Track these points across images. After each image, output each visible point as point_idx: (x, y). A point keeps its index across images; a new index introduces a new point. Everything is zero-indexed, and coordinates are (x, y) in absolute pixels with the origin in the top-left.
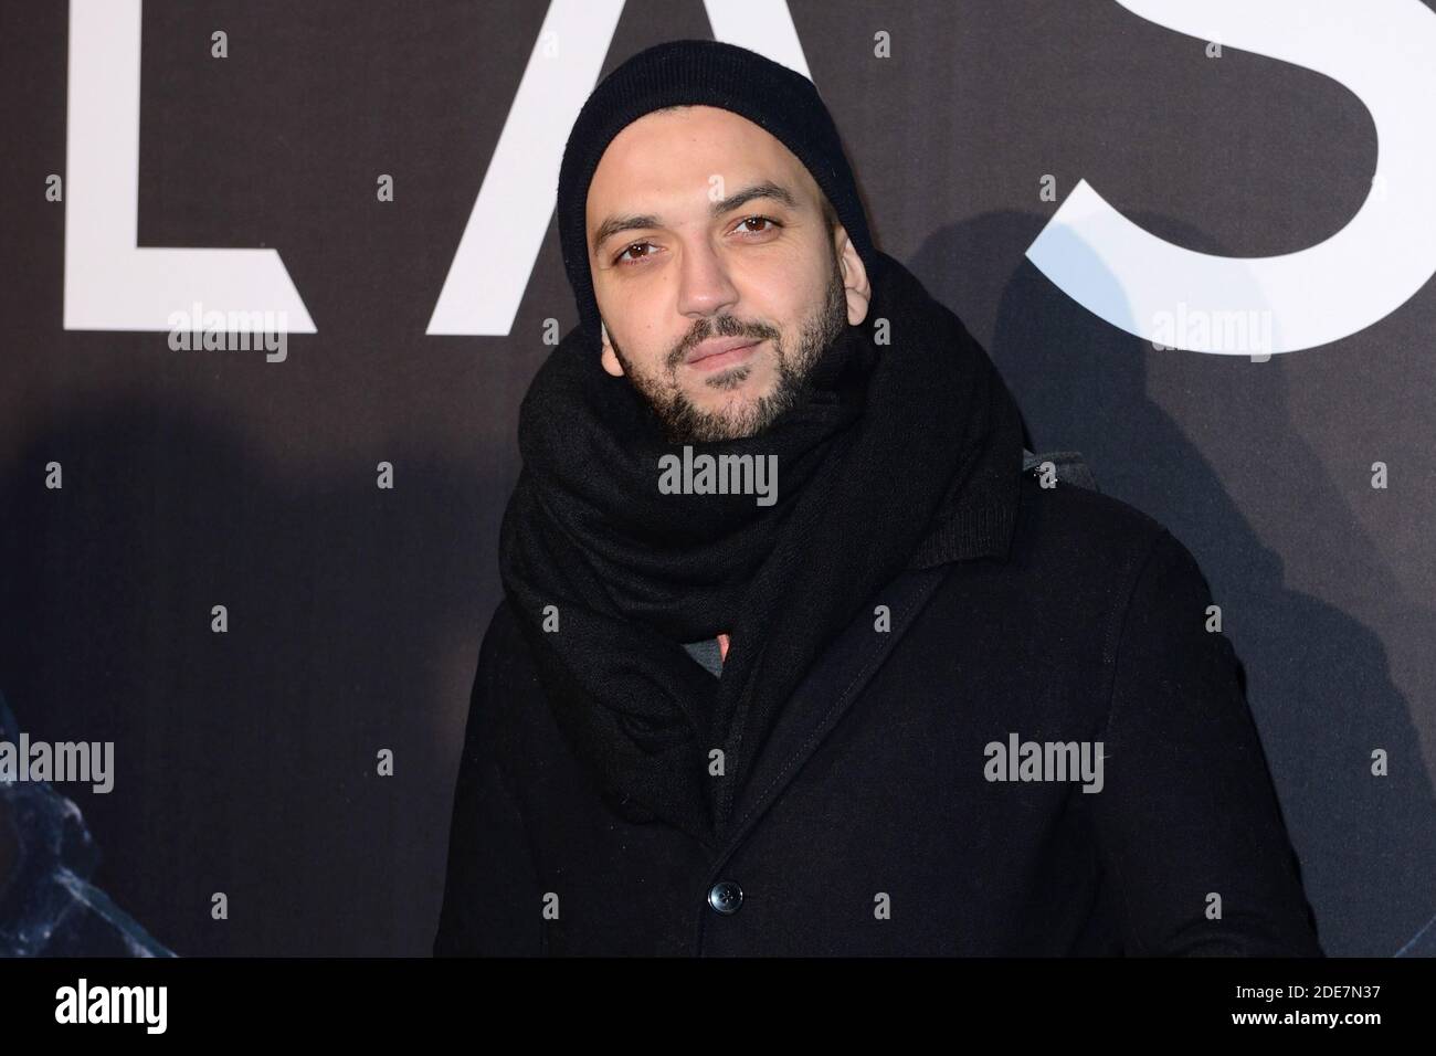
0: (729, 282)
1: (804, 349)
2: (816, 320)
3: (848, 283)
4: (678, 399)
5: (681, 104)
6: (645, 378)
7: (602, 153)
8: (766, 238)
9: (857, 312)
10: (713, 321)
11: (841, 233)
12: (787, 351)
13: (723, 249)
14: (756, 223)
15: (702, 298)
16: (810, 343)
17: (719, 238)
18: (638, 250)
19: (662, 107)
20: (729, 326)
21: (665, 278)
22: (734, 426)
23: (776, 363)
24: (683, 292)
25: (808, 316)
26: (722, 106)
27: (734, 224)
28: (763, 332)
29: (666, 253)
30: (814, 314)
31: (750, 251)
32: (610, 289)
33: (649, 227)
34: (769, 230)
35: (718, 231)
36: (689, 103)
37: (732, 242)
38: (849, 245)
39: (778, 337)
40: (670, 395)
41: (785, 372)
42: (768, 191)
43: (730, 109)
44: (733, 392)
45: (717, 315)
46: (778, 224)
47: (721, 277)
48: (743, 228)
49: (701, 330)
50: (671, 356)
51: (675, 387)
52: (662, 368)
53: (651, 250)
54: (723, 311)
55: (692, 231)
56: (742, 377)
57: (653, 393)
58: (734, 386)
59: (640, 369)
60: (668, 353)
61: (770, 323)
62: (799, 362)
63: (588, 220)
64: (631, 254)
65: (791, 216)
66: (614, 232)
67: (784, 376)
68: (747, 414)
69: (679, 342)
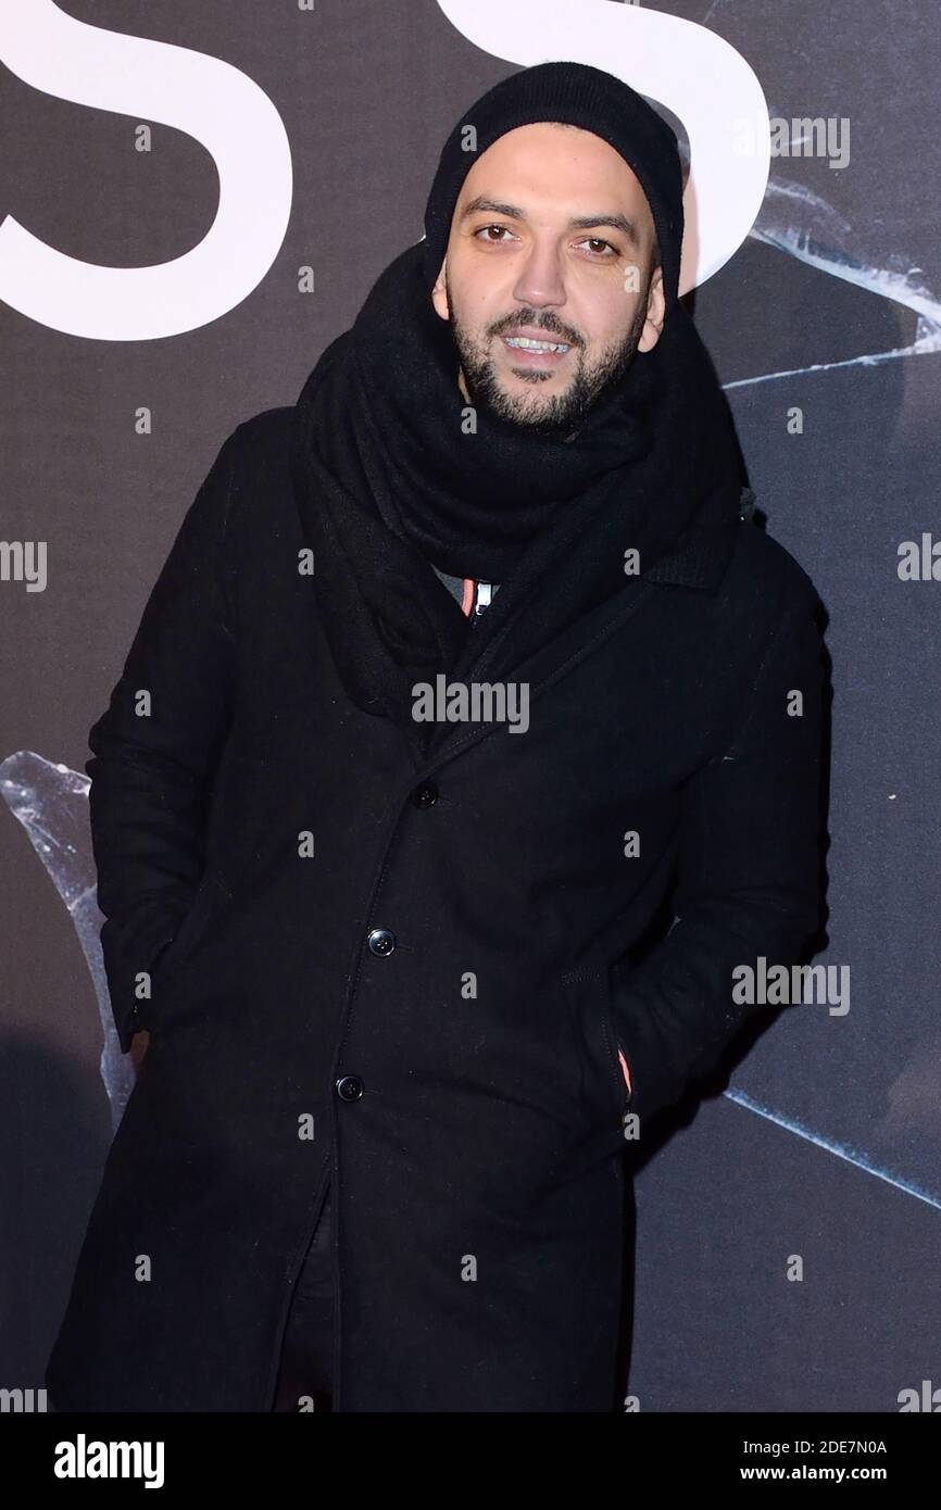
0: (563, 286)
1: (601, 367)
2: (618, 344)
3: (649, 315)
4: (485, 367)
5: (574, 124)
6: (465, 338)
7: (496, 139)
8: (604, 261)
9: (648, 342)
10: (539, 313)
11: (658, 273)
12: (587, 363)
13: (567, 257)
14: (598, 245)
15: (537, 294)
16: (607, 363)
17: (565, 245)
18: (497, 232)
19: (559, 121)
20: (549, 321)
21: (511, 264)
22: (524, 412)
23: (575, 371)
24: (523, 281)
25: (613, 340)
26: (606, 138)
27: (581, 239)
28: (575, 339)
29: (520, 244)
30: (617, 339)
31: (589, 267)
32: (462, 254)
33: (515, 217)
34: (608, 256)
35: (567, 240)
36: (582, 126)
37: (575, 255)
38: (661, 283)
39: (584, 349)
40: (481, 360)
41: (579, 379)
42: (619, 223)
43: (612, 144)
44: (533, 387)
45: (544, 310)
46: (617, 252)
47: (557, 282)
48: (586, 245)
49: (525, 316)
50: (492, 328)
51: (487, 354)
52: (482, 335)
53: (507, 236)
54: (549, 309)
55: (546, 234)
56: (543, 379)
57: (467, 352)
58: (535, 382)
59: (464, 328)
60: (491, 324)
61: (583, 334)
62: (593, 375)
63: (464, 188)
64: (490, 233)
65: (629, 249)
66: (484, 209)
67: (578, 383)
68: (538, 406)
69: (503, 318)
